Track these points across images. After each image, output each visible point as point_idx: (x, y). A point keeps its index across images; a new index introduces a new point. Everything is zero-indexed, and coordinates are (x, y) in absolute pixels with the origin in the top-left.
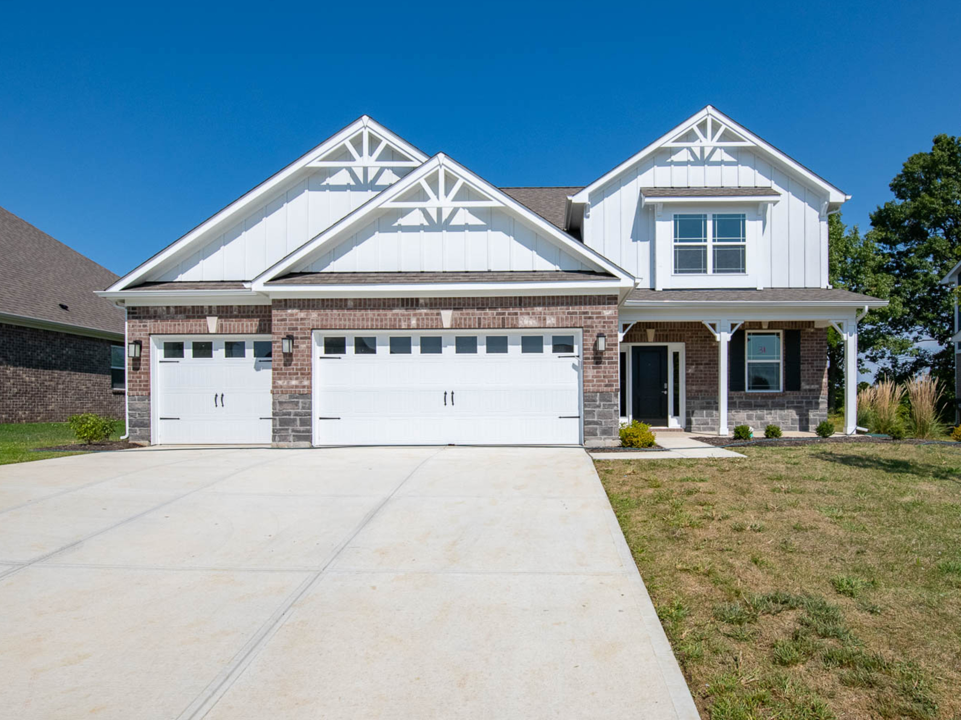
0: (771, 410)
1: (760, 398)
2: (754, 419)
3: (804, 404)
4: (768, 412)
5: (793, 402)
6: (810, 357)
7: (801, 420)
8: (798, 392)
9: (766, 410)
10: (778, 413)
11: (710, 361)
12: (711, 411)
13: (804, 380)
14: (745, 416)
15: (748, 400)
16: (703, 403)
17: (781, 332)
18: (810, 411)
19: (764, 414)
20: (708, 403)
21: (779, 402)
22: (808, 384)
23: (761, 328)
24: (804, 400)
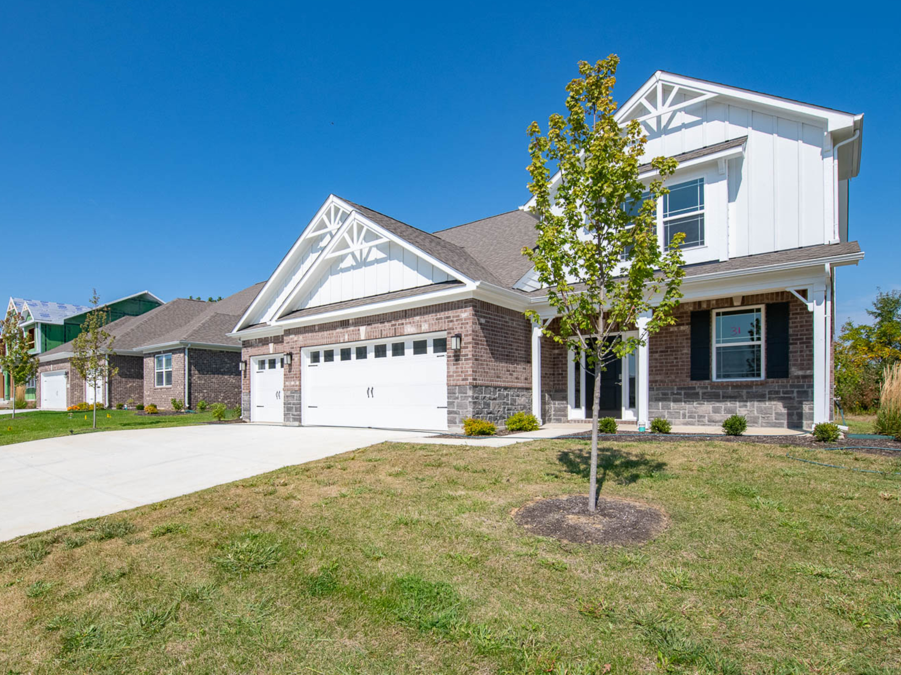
0: (746, 401)
1: (730, 388)
2: (723, 412)
3: (795, 395)
4: (742, 404)
5: (777, 392)
6: (805, 335)
7: (789, 415)
8: (785, 380)
9: (739, 401)
10: (755, 406)
11: (666, 348)
12: (669, 403)
13: (794, 365)
14: (711, 409)
15: (714, 390)
16: (658, 394)
17: (762, 307)
18: (804, 403)
19: (736, 407)
20: (664, 394)
21: (756, 392)
22: (802, 369)
23: (732, 306)
24: (796, 390)
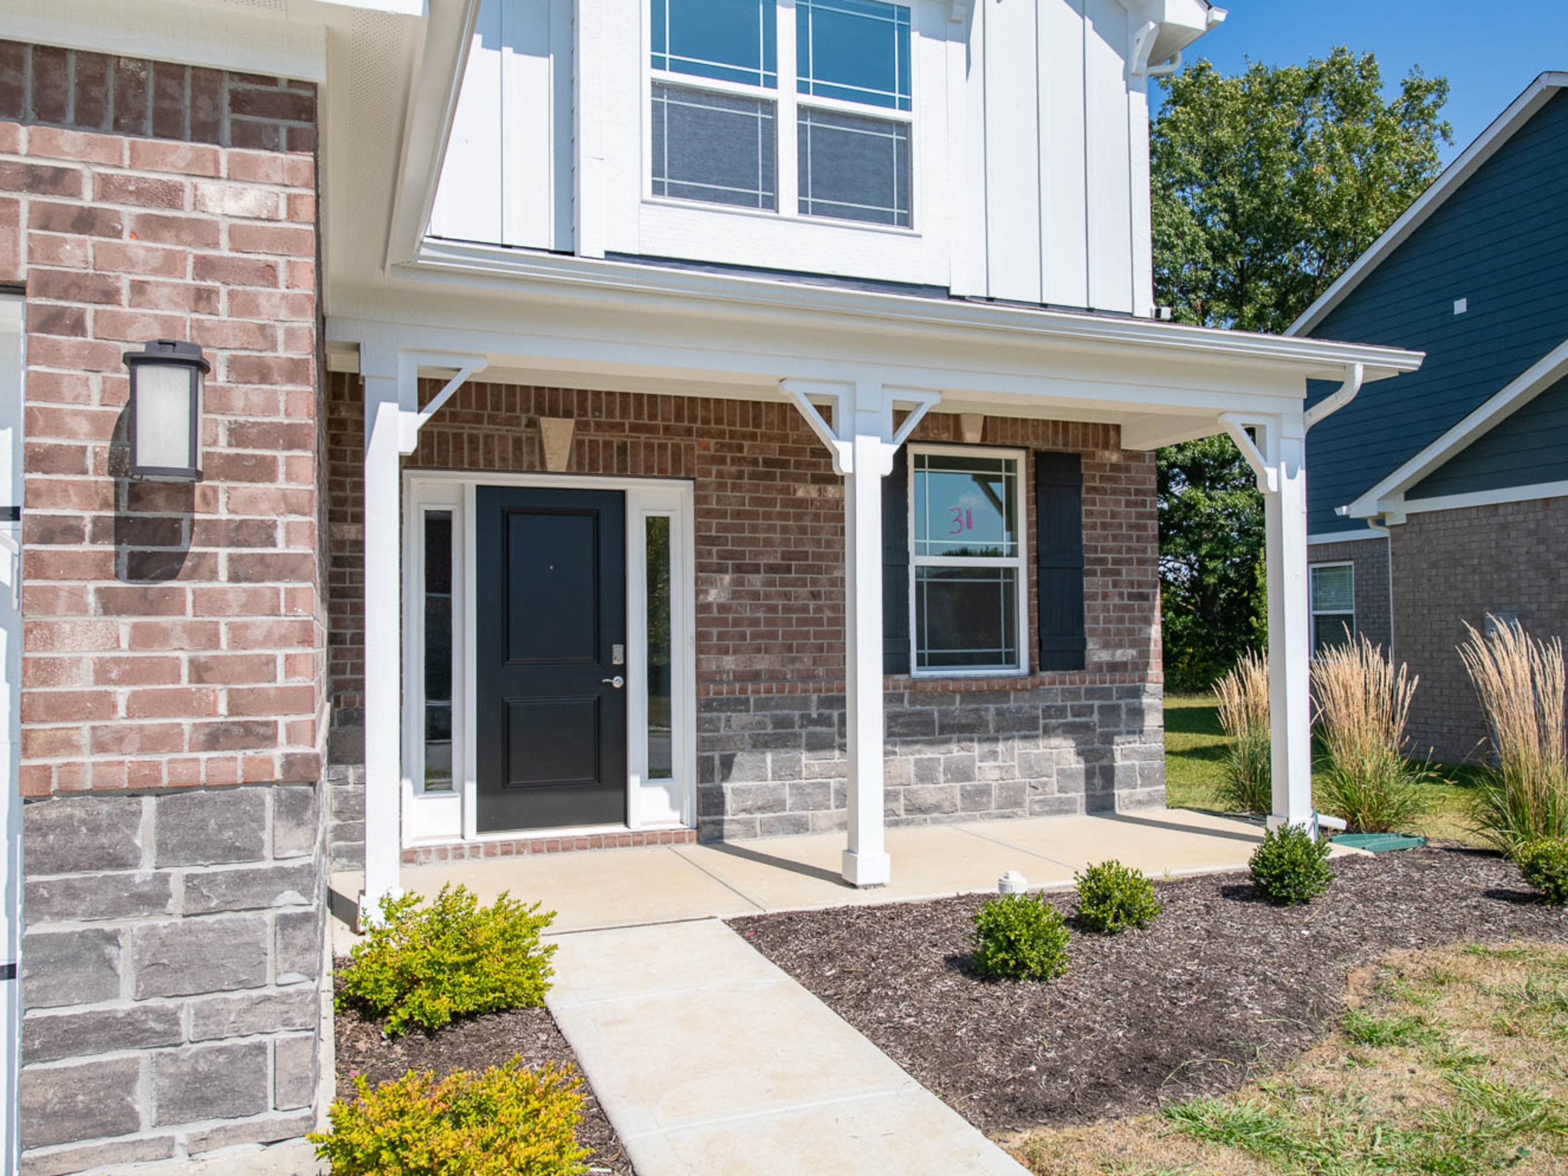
0: (995, 740)
1: (958, 698)
2: (942, 778)
3: (1096, 717)
4: (987, 747)
5: (1061, 712)
6: (1111, 551)
7: (1089, 774)
8: (1075, 675)
9: (980, 741)
10: (1016, 751)
11: (786, 556)
12: (794, 754)
13: (1093, 632)
14: (912, 769)
15: (918, 707)
16: (761, 724)
17: (1019, 456)
18: (1117, 739)
19: (972, 759)
20: (780, 723)
21: (1019, 710)
22: (1106, 646)
23: (958, 441)
24: (1097, 703)
